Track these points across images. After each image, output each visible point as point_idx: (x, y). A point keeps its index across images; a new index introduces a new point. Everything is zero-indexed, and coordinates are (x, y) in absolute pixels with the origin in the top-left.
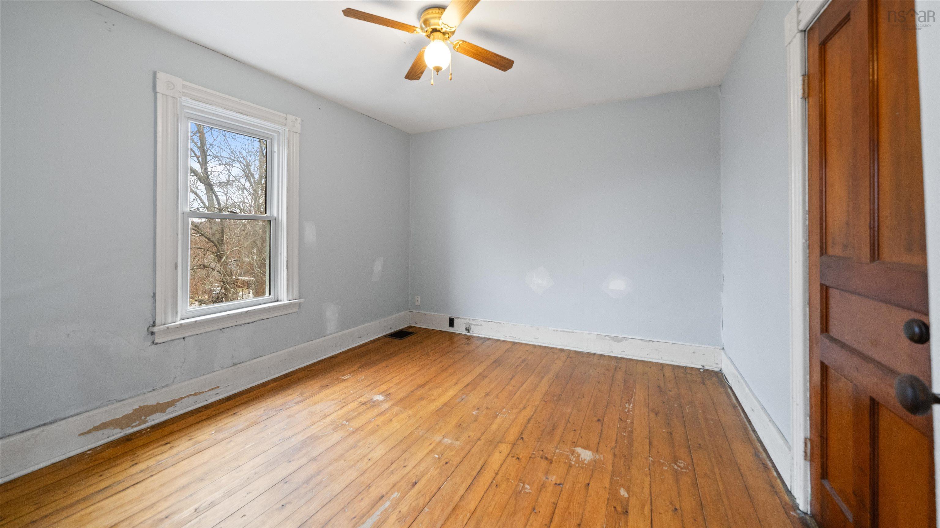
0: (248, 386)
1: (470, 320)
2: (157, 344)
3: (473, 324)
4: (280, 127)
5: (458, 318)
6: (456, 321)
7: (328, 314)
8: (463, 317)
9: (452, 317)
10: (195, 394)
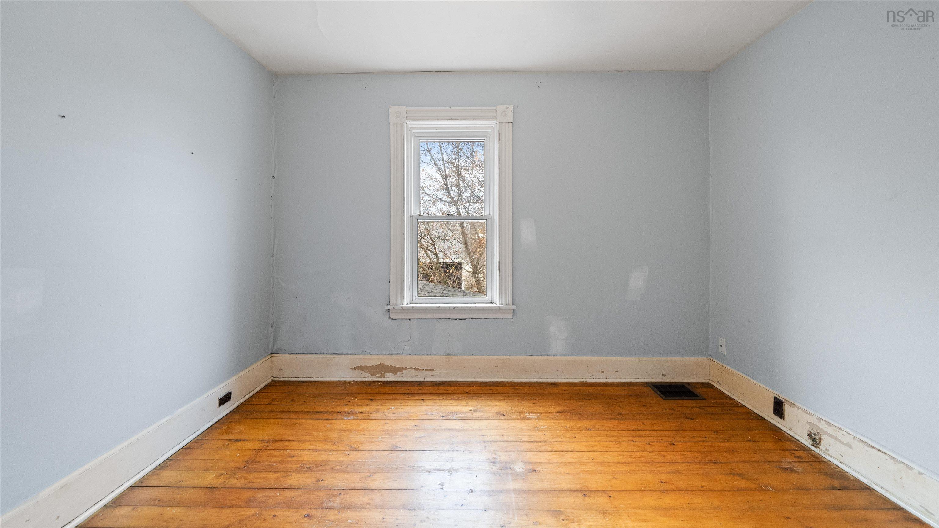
0: (458, 379)
1: (819, 419)
2: (392, 319)
3: (826, 433)
4: (491, 122)
5: (792, 405)
6: (787, 409)
7: (553, 329)
8: (803, 407)
9: (782, 397)
10: (416, 369)
